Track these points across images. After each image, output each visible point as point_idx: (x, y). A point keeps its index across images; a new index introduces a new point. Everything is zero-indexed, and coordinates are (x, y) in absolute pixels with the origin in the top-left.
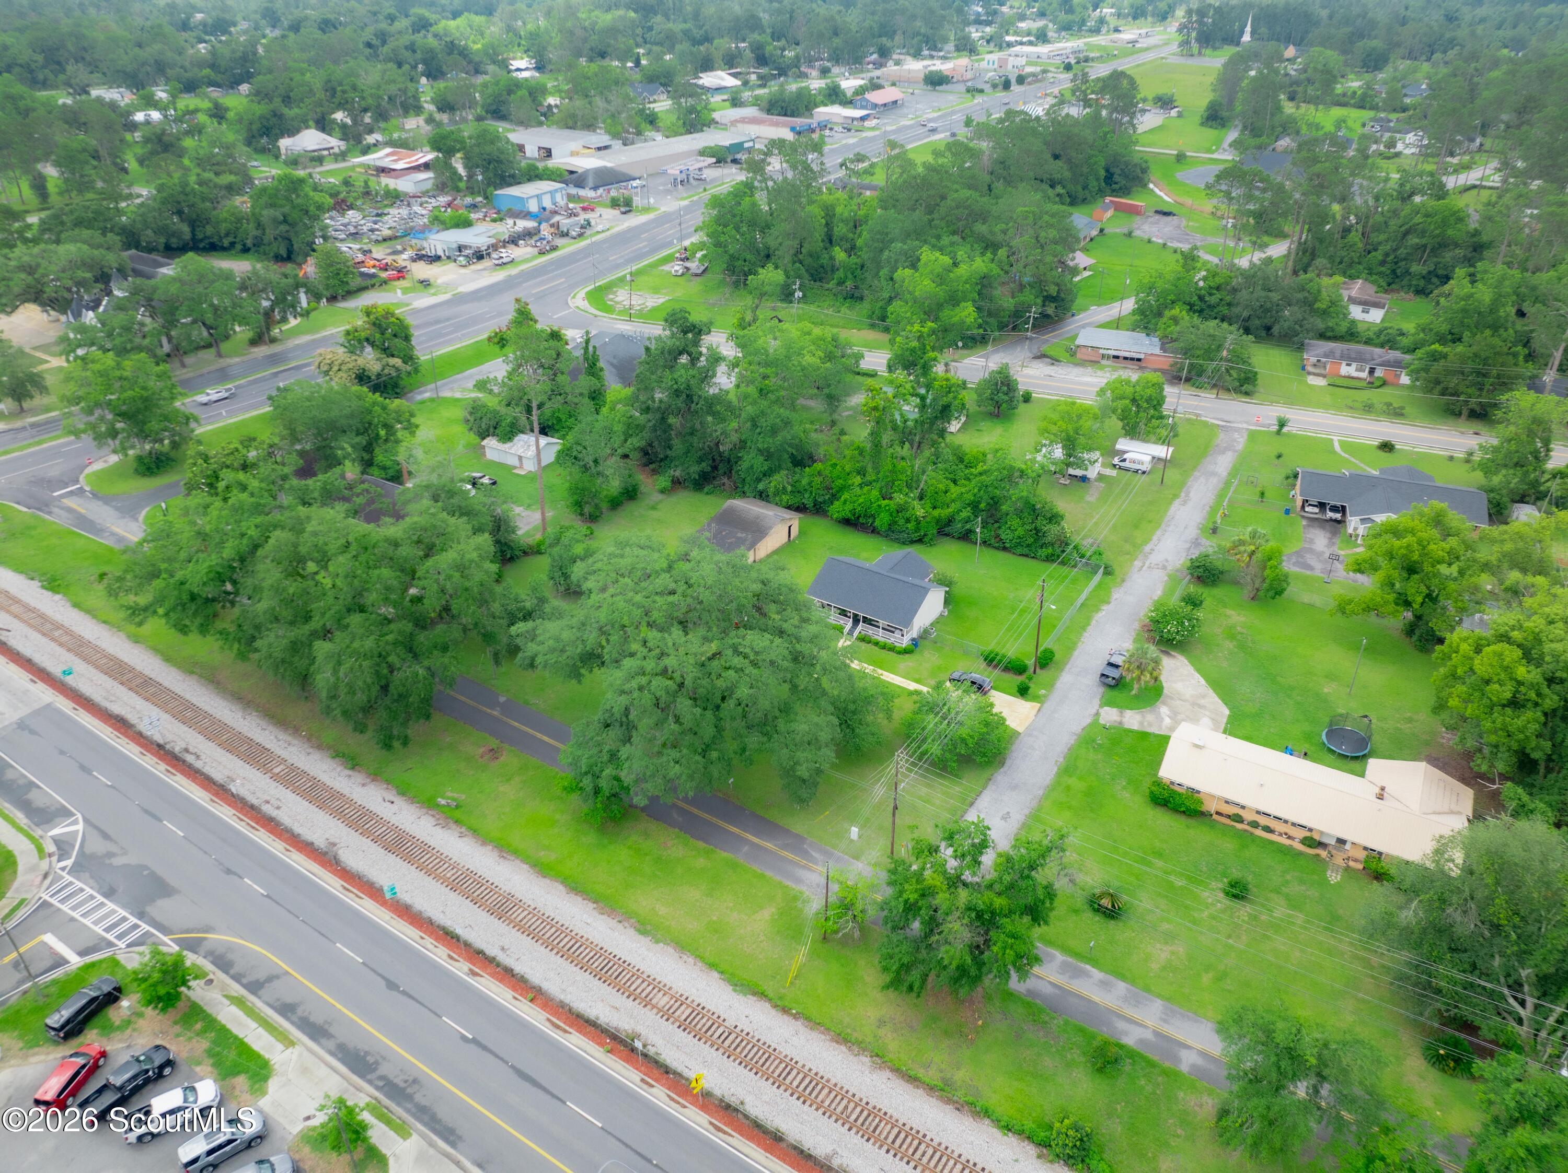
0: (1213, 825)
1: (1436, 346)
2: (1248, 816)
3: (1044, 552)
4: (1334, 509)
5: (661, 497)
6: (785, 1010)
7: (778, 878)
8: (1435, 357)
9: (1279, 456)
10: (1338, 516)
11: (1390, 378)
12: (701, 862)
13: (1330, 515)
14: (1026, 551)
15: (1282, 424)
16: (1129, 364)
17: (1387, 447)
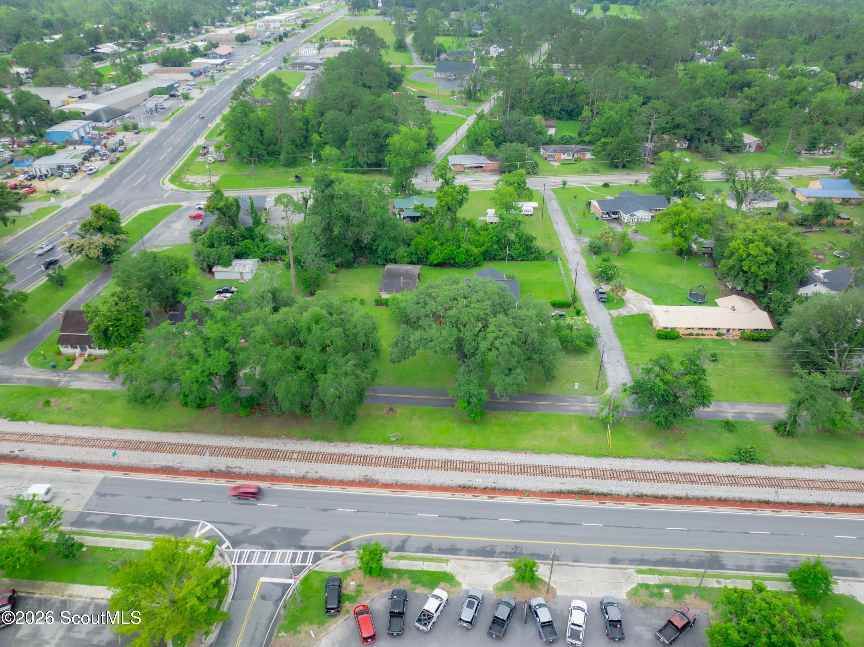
0: (684, 340)
1: (603, 140)
2: (695, 332)
3: (531, 257)
4: (614, 213)
5: (334, 275)
6: (619, 457)
7: (565, 413)
8: (605, 144)
9: (575, 197)
10: (616, 216)
11: (581, 157)
12: (529, 419)
13: (613, 216)
14: (523, 258)
15: (565, 183)
16: (478, 170)
17: (606, 185)
